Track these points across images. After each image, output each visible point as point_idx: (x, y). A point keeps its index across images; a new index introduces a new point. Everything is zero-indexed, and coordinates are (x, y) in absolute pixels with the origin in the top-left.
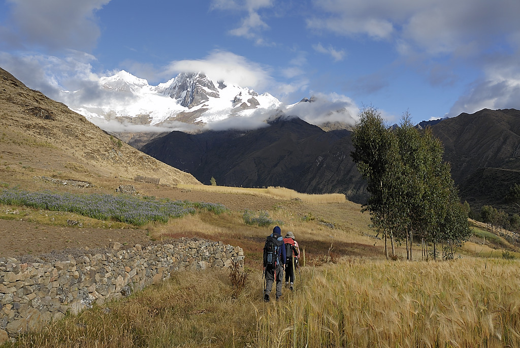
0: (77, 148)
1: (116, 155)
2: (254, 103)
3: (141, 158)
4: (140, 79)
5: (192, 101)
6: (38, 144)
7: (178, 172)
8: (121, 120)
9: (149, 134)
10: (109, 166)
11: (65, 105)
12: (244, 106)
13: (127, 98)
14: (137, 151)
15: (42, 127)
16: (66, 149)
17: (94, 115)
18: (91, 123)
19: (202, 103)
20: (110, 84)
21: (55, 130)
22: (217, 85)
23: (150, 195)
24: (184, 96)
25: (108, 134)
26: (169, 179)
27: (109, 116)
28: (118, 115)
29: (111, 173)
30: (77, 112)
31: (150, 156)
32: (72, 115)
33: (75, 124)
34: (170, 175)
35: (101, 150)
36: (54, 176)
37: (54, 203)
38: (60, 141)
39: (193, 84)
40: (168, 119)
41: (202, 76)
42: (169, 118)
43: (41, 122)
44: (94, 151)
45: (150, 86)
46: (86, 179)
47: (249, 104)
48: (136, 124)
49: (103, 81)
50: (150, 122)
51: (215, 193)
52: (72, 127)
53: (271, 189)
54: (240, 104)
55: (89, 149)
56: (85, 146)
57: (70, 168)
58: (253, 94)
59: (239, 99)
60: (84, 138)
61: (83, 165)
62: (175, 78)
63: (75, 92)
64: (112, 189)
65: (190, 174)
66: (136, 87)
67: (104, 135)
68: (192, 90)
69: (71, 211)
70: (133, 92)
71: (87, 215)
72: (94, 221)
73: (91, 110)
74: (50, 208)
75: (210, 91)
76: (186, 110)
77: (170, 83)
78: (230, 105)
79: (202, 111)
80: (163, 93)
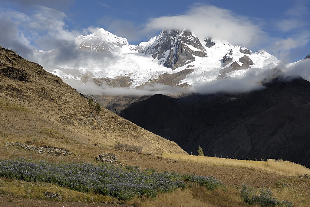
0: (53, 113)
1: (95, 120)
2: (247, 62)
3: (121, 123)
4: (120, 38)
5: (176, 61)
6: (11, 107)
7: (161, 140)
8: (98, 82)
9: (128, 97)
10: (87, 132)
11: (40, 66)
12: (235, 66)
13: (106, 59)
14: (117, 116)
15: (16, 89)
16: (41, 113)
17: (70, 77)
18: (67, 86)
19: (187, 63)
20: (87, 43)
21: (29, 93)
22: (203, 44)
23: (133, 165)
24: (167, 56)
25: (85, 97)
26: (151, 148)
27: (86, 78)
28: (96, 77)
29: (89, 140)
30: (53, 73)
31: (130, 122)
32: (48, 76)
33: (51, 86)
34: (152, 143)
35: (78, 114)
36: (28, 142)
37: (30, 172)
38: (34, 104)
39: (177, 42)
40: (150, 82)
41: (188, 33)
42: (150, 80)
43: (14, 83)
44: (70, 116)
45: (130, 46)
46: (64, 146)
47: (241, 64)
48: (114, 86)
49: (79, 39)
50: (130, 84)
51: (205, 165)
52: (47, 89)
53: (271, 162)
54: (230, 64)
55: (65, 113)
56: (61, 110)
57: (46, 134)
58: (246, 52)
59: (229, 58)
60: (60, 102)
61: (59, 130)
62: (157, 36)
63: (50, 51)
64: (92, 157)
65: (174, 143)
66: (116, 46)
67: (81, 98)
68: (176, 49)
69: (49, 181)
70: (112, 52)
71: (67, 186)
72: (74, 193)
73: (67, 72)
74: (25, 178)
75: (196, 50)
76: (169, 71)
77: (152, 41)
78: (218, 65)
79: (186, 72)
80: (144, 53)
